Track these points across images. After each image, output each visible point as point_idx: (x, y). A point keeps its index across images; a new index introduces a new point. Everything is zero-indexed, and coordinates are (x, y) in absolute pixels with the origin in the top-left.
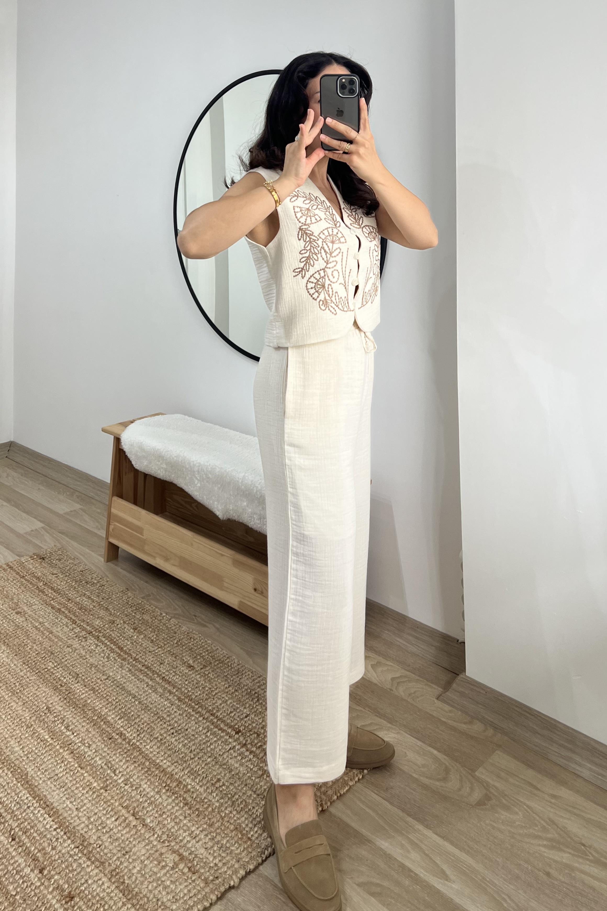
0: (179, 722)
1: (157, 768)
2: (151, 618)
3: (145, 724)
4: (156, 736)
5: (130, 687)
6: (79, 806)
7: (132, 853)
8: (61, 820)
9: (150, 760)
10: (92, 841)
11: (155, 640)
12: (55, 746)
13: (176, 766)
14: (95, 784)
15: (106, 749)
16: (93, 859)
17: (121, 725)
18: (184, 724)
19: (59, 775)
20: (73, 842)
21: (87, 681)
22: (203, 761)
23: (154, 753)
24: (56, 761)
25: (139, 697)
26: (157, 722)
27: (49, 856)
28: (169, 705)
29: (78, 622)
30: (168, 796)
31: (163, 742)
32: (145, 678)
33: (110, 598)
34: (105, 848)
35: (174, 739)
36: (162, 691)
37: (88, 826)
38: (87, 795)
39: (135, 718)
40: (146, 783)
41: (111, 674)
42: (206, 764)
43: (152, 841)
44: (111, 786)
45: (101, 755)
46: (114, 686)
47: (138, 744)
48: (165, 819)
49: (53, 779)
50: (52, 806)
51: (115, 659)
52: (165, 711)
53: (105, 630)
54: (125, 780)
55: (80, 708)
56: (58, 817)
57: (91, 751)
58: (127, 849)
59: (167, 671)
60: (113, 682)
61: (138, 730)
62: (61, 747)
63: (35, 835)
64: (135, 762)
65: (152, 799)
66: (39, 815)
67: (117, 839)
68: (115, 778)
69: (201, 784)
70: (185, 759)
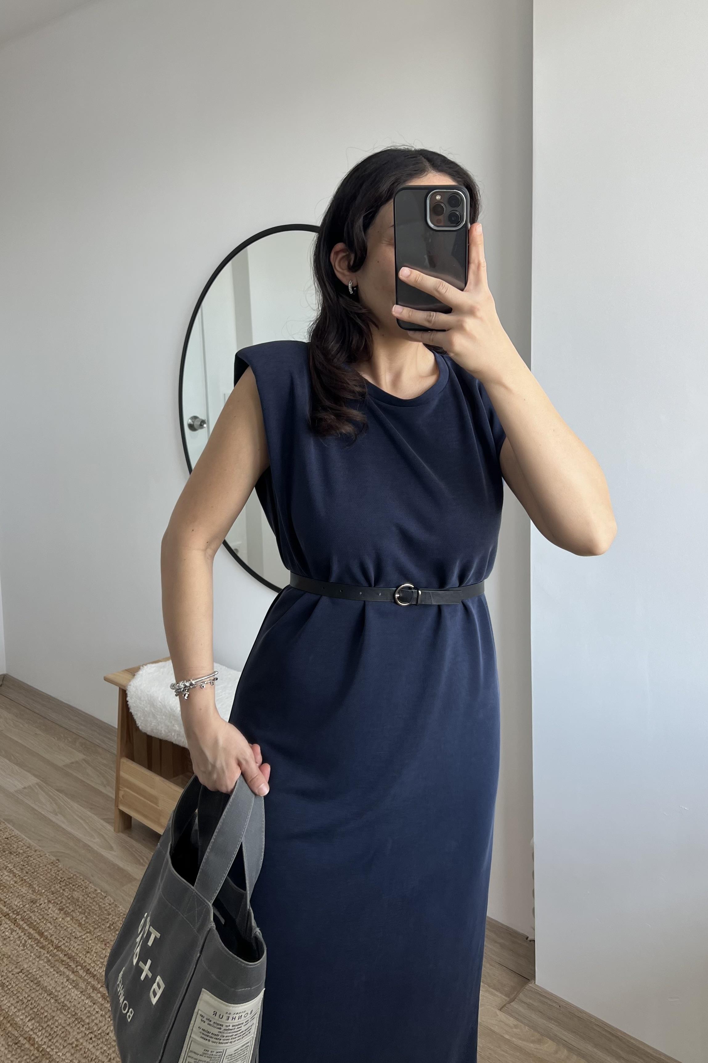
4: (71, 1041)
5: (46, 981)
26: (74, 1024)
32: (66, 970)
51: (32, 947)
52: (85, 1011)
53: (25, 912)
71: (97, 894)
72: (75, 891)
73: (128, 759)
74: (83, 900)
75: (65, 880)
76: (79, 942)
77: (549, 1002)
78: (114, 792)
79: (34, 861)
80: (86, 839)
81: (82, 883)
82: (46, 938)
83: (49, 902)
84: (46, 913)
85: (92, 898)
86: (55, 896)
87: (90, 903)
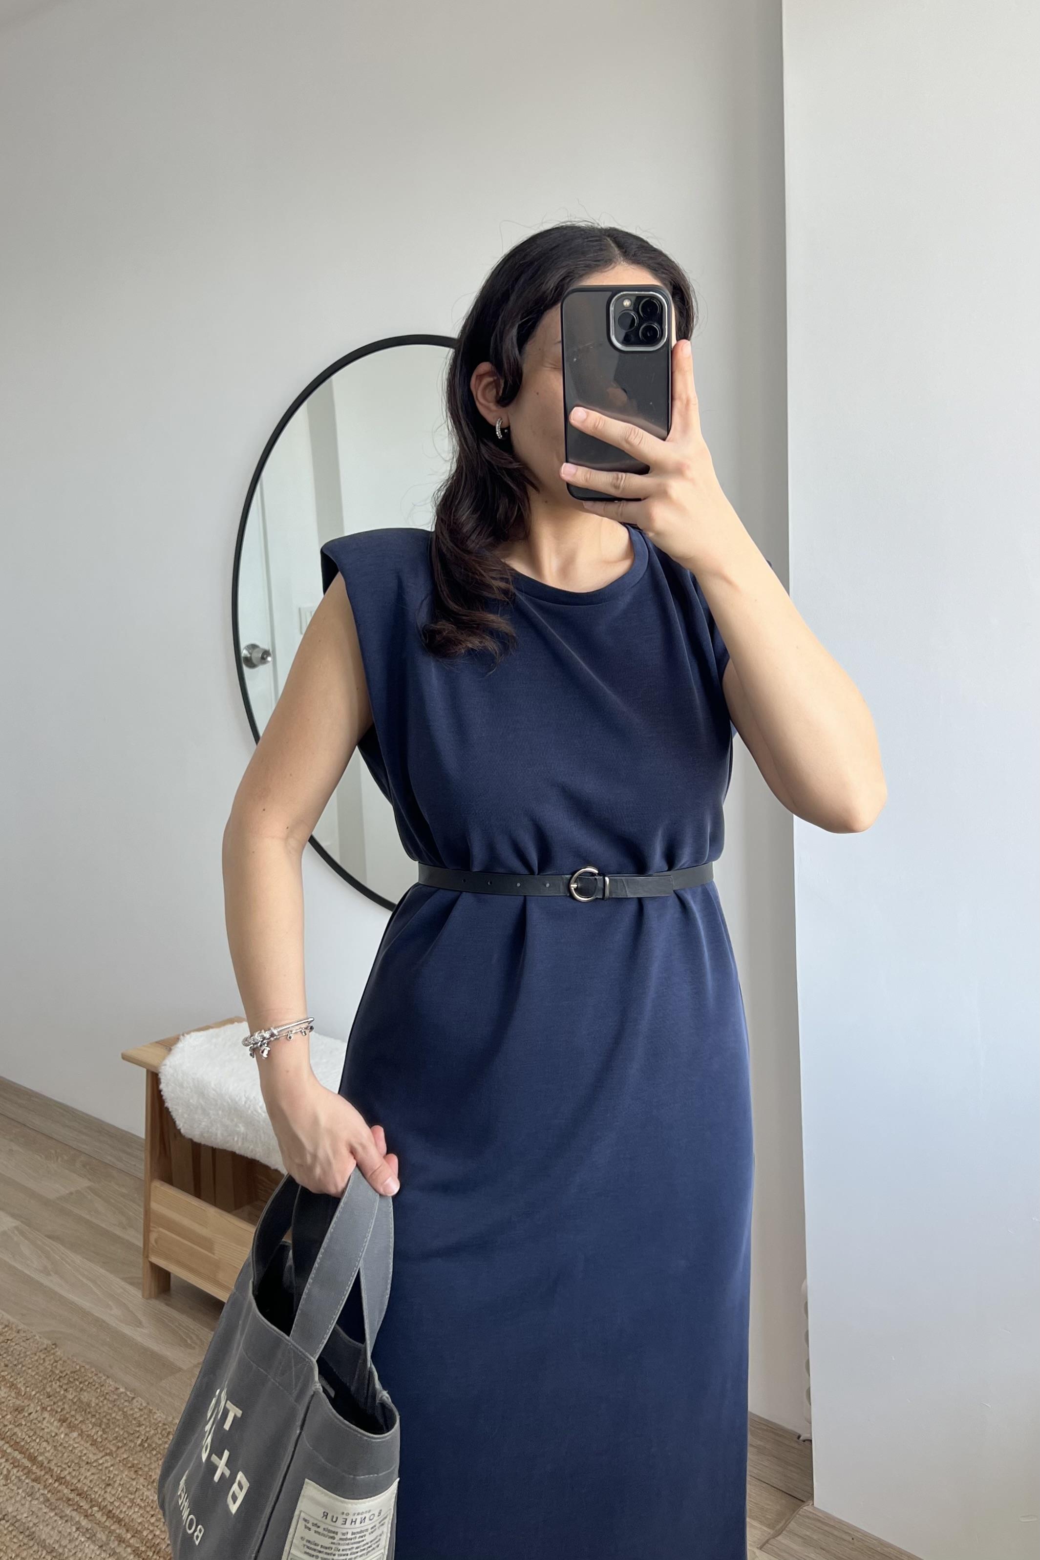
71: (119, 1395)
72: (85, 1390)
73: (163, 1182)
74: (97, 1404)
75: (67, 1374)
76: (93, 1470)
77: (836, 1533)
78: (141, 1237)
79: (15, 1347)
80: (98, 1312)
81: (95, 1378)
82: (41, 1466)
83: (44, 1409)
84: (40, 1427)
85: (112, 1401)
86: (52, 1400)
87: (109, 1408)
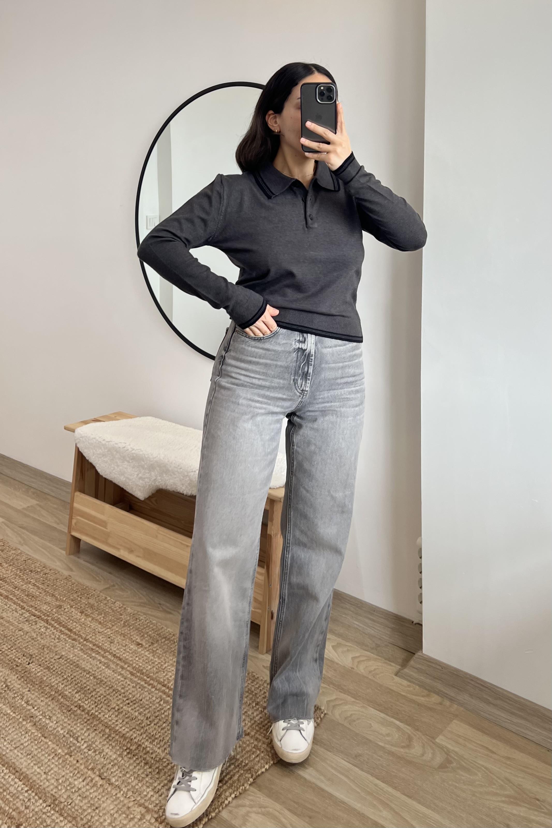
0: (133, 694)
1: (117, 734)
2: (97, 602)
3: (102, 697)
4: (113, 706)
5: (83, 664)
6: (47, 771)
7: (101, 808)
8: (31, 783)
9: (110, 728)
10: (63, 800)
11: (102, 622)
12: (18, 719)
13: (134, 732)
14: (60, 751)
15: (66, 720)
16: (66, 815)
17: (79, 698)
18: (138, 695)
19: (24, 745)
20: (45, 801)
21: (41, 660)
22: (158, 726)
23: (113, 721)
24: (21, 732)
25: (93, 673)
26: (112, 694)
27: (24, 814)
28: (123, 679)
29: (27, 607)
30: (130, 758)
31: (119, 711)
32: (97, 656)
33: (54, 585)
34: (75, 805)
35: (130, 709)
36: (114, 667)
37: (56, 787)
38: (53, 761)
39: (92, 692)
40: (108, 748)
41: (63, 653)
42: (162, 729)
43: (119, 798)
44: (76, 751)
45: (62, 725)
46: (68, 664)
47: (97, 713)
48: (129, 778)
49: (19, 748)
50: (21, 772)
51: (65, 640)
52: (119, 685)
53: (53, 614)
54: (87, 746)
55: (37, 684)
56: (28, 781)
57: (52, 722)
58: (97, 805)
59: (118, 649)
60: (66, 660)
61: (95, 702)
62: (23, 720)
63: (8, 797)
64: (95, 730)
65: (116, 761)
66: (10, 780)
67: (85, 797)
68: (78, 744)
69: (159, 746)
70: (141, 726)
82: (75, 633)
